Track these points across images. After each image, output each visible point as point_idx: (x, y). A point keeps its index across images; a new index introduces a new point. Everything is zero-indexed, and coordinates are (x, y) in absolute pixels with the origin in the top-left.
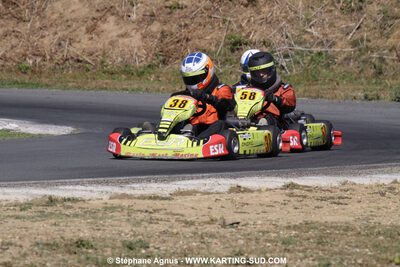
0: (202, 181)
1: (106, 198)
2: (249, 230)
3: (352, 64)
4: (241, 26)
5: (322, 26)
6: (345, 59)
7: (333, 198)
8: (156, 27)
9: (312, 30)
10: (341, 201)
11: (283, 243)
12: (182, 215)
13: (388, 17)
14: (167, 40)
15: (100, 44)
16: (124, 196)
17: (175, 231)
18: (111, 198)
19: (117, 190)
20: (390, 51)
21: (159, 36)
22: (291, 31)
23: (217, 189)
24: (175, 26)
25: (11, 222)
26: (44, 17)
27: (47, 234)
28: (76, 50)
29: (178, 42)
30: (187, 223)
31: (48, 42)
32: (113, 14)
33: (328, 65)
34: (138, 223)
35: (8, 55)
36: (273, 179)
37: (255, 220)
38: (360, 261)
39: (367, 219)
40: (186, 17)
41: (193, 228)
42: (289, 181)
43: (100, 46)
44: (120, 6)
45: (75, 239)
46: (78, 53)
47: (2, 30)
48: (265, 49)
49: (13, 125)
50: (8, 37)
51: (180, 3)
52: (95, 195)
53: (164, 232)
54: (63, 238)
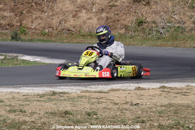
0: (123, 85)
1: (79, 92)
2: (143, 107)
3: (193, 32)
4: (142, 15)
5: (180, 14)
6: (190, 29)
7: (182, 93)
8: (104, 15)
9: (175, 16)
10: (186, 94)
11: (159, 113)
12: (113, 100)
14: (109, 21)
15: (78, 22)
16: (87, 91)
17: (109, 107)
18: (81, 92)
19: (84, 89)
21: (105, 19)
22: (166, 17)
23: (129, 88)
24: (113, 14)
25: (35, 102)
26: (54, 10)
27: (51, 108)
28: (67, 25)
29: (114, 22)
30: (115, 104)
31: (55, 21)
32: (84, 9)
33: (182, 32)
34: (93, 104)
35: (37, 28)
36: (155, 84)
37: (146, 102)
38: (194, 121)
40: (117, 10)
41: (118, 106)
42: (162, 85)
43: (78, 23)
44: (88, 5)
45: (64, 111)
46: (69, 26)
47: (34, 16)
48: (154, 25)
49: (38, 59)
50: (37, 19)
51: (115, 4)
52: (74, 91)
53: (105, 108)
54: (58, 110)
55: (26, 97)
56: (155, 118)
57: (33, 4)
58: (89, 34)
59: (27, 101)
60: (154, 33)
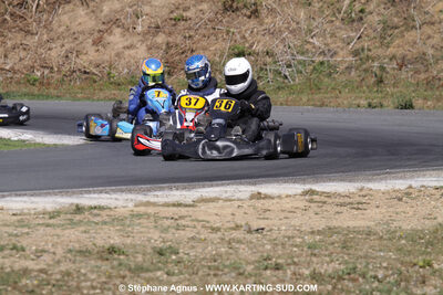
0: (222, 188)
1: (131, 205)
2: (274, 236)
3: (353, 73)
4: (244, 37)
5: (324, 36)
6: (347, 68)
7: (352, 204)
8: (161, 39)
9: (314, 40)
10: (360, 206)
11: (309, 248)
12: (208, 222)
13: (388, 27)
14: (172, 51)
15: (106, 55)
16: (148, 204)
17: (202, 237)
18: (136, 206)
19: (141, 198)
20: (391, 59)
21: (164, 47)
22: (294, 42)
23: (238, 195)
24: (180, 38)
25: (42, 229)
26: (52, 30)
27: (79, 241)
28: (83, 62)
29: (183, 53)
30: (213, 229)
31: (55, 54)
32: (118, 26)
33: (330, 74)
34: (165, 230)
35: (16, 68)
36: (291, 185)
37: (278, 225)
38: (385, 265)
39: (387, 223)
40: (190, 29)
41: (219, 234)
42: (307, 187)
43: (106, 57)
44: (126, 18)
45: (107, 246)
46: (85, 64)
47: (9, 44)
48: (268, 60)
49: (27, 136)
50: (17, 50)
51: (184, 14)
52: (120, 203)
53: (193, 238)
54: (94, 244)
55: (19, 218)
56: (303, 259)
57: (7, 17)
58: (129, 79)
59: (23, 226)
60: (271, 76)
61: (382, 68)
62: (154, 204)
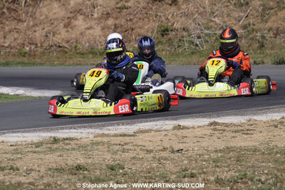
1: (91, 137)
2: (190, 154)
3: (243, 41)
4: (167, 19)
5: (223, 16)
7: (243, 130)
8: (110, 22)
9: (216, 19)
10: (249, 132)
11: (214, 162)
12: (144, 146)
13: (266, 8)
14: (119, 30)
15: (74, 34)
16: (103, 135)
17: (141, 157)
18: (95, 137)
19: (98, 131)
20: (269, 31)
21: (113, 27)
22: (202, 21)
23: (165, 127)
24: (123, 20)
25: (30, 155)
26: (36, 18)
27: (56, 162)
28: (57, 39)
29: (126, 31)
30: (148, 151)
31: (38, 34)
32: (81, 14)
34: (115, 153)
35: (12, 45)
36: (202, 119)
37: (191, 146)
38: (266, 172)
39: (268, 143)
40: (130, 14)
41: (152, 154)
42: (212, 120)
43: (74, 36)
44: (86, 9)
45: (75, 165)
46: (59, 41)
47: (7, 29)
48: (185, 34)
49: (21, 91)
50: (12, 33)
51: (126, 4)
52: (84, 135)
53: (134, 158)
54: (66, 164)
55: (15, 147)
56: (209, 170)
57: (5, 10)
58: (90, 50)
59: (18, 153)
60: (187, 45)
61: (263, 37)
62: (108, 135)
